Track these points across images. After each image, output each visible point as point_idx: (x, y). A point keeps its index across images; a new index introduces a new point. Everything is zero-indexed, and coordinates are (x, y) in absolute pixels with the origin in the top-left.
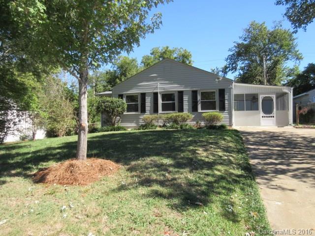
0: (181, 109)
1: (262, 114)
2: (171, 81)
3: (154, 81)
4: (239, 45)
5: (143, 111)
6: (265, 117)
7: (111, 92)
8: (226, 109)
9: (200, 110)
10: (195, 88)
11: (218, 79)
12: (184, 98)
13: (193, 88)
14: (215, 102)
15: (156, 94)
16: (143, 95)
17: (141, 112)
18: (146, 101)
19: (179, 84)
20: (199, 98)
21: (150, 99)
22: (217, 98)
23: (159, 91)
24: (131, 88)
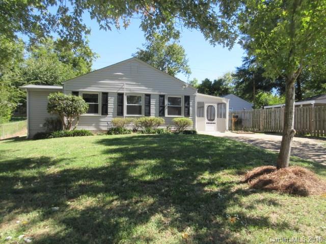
0: (148, 114)
1: (206, 121)
2: (138, 82)
3: (120, 80)
4: (142, 51)
5: (105, 112)
6: (208, 123)
7: (62, 87)
8: (191, 115)
9: (166, 115)
10: (163, 92)
11: (185, 86)
12: (151, 101)
13: (161, 92)
14: (180, 107)
15: (120, 96)
16: (105, 95)
17: (102, 114)
18: (109, 102)
19: (146, 87)
20: (166, 102)
21: (113, 100)
22: (182, 105)
23: (124, 92)
24: (89, 85)
